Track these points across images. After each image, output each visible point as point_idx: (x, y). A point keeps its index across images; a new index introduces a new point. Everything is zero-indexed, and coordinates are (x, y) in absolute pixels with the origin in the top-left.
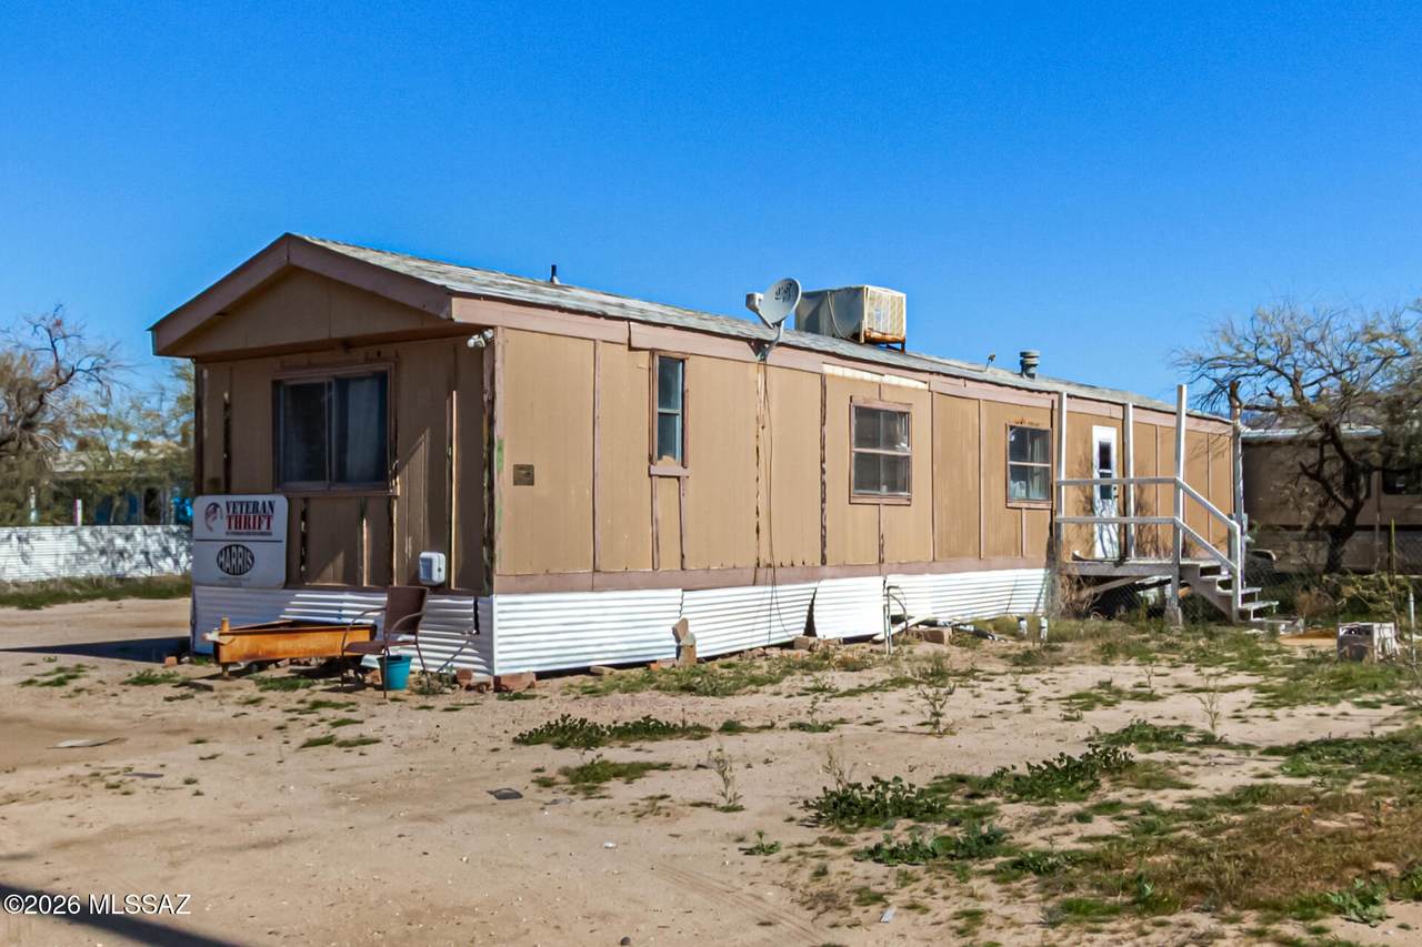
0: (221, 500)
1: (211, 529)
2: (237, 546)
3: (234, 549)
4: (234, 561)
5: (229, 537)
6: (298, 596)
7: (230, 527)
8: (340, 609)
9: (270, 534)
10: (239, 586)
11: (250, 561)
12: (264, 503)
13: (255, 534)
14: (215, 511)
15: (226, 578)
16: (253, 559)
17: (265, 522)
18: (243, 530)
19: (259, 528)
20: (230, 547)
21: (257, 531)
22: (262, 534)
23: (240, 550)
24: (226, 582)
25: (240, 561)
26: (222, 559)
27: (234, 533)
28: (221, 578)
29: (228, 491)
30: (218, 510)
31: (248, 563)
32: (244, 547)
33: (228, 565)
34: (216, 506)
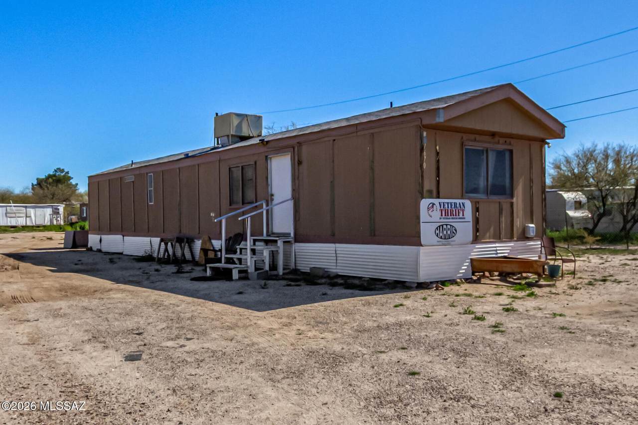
0: (436, 201)
1: (431, 216)
2: (447, 225)
3: (445, 226)
4: (445, 232)
5: (442, 220)
6: (477, 247)
7: (442, 215)
8: (496, 250)
9: (464, 218)
10: (449, 244)
11: (455, 232)
12: (460, 204)
13: (457, 218)
14: (433, 207)
15: (440, 241)
16: (456, 230)
17: (461, 213)
18: (449, 217)
19: (459, 215)
20: (442, 226)
21: (458, 217)
22: (460, 218)
23: (449, 227)
24: (441, 243)
25: (449, 232)
26: (437, 232)
27: (444, 218)
28: (438, 242)
29: (438, 197)
30: (434, 206)
31: (453, 232)
32: (451, 225)
33: (441, 234)
34: (434, 204)
